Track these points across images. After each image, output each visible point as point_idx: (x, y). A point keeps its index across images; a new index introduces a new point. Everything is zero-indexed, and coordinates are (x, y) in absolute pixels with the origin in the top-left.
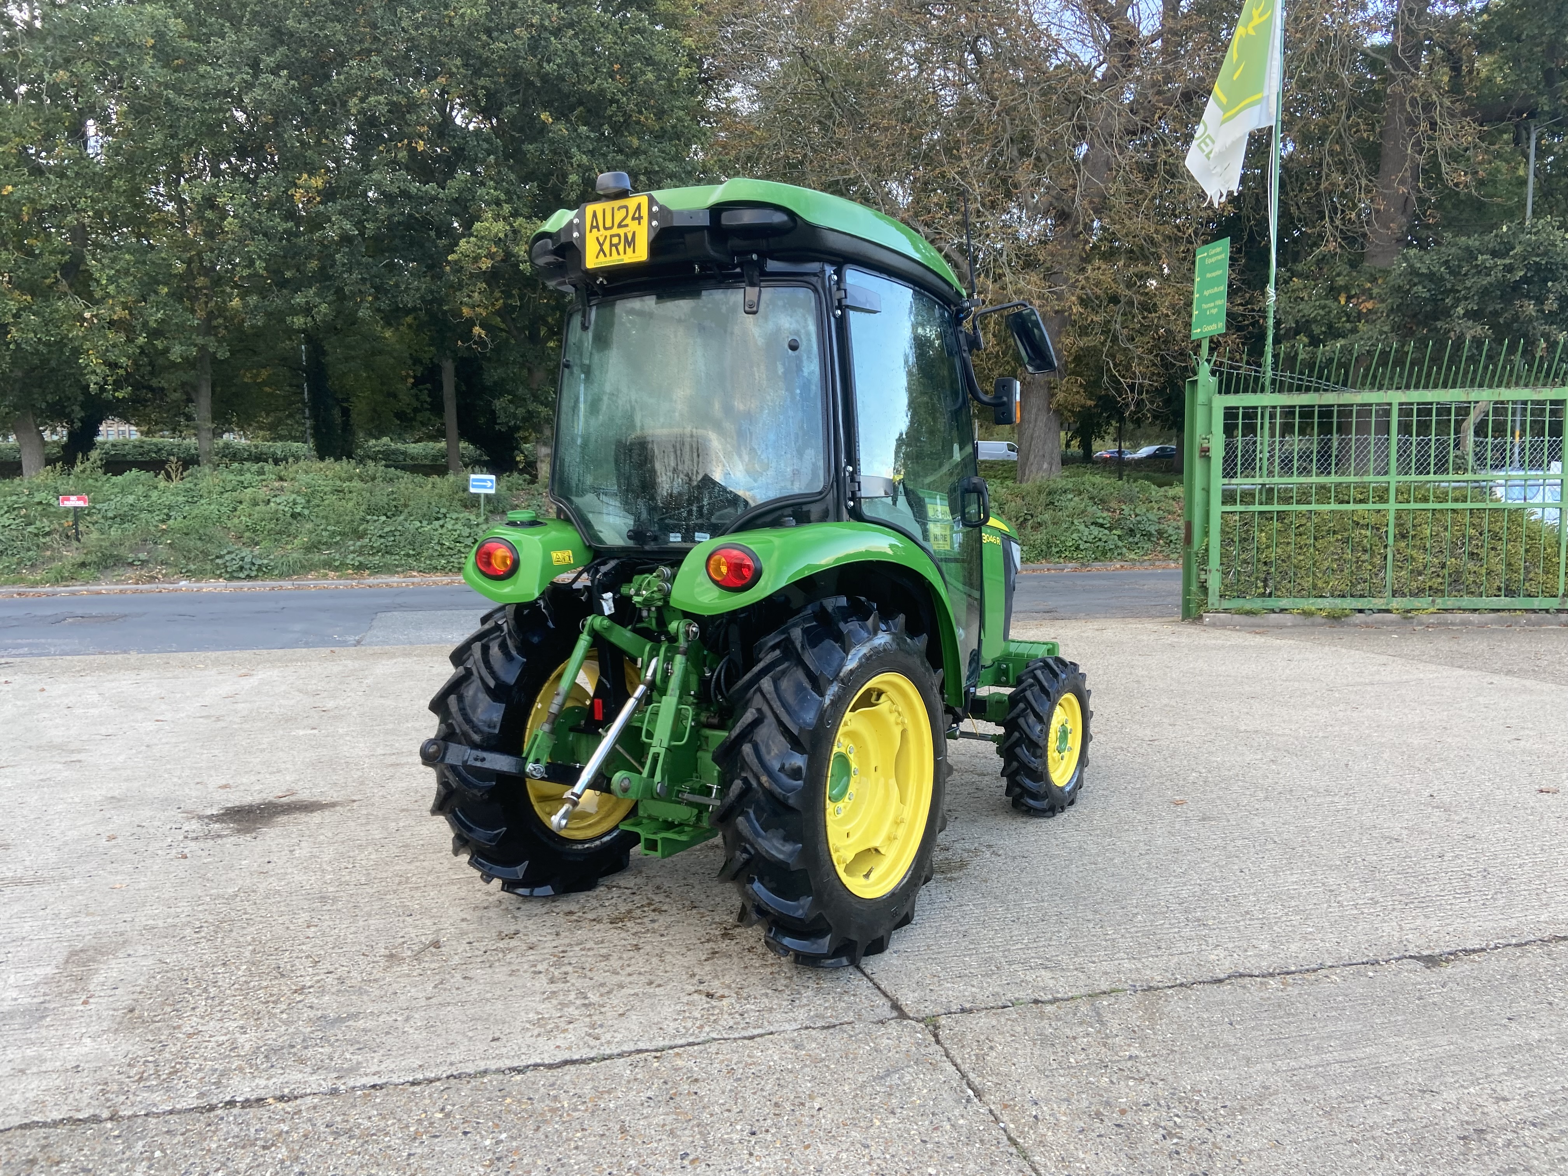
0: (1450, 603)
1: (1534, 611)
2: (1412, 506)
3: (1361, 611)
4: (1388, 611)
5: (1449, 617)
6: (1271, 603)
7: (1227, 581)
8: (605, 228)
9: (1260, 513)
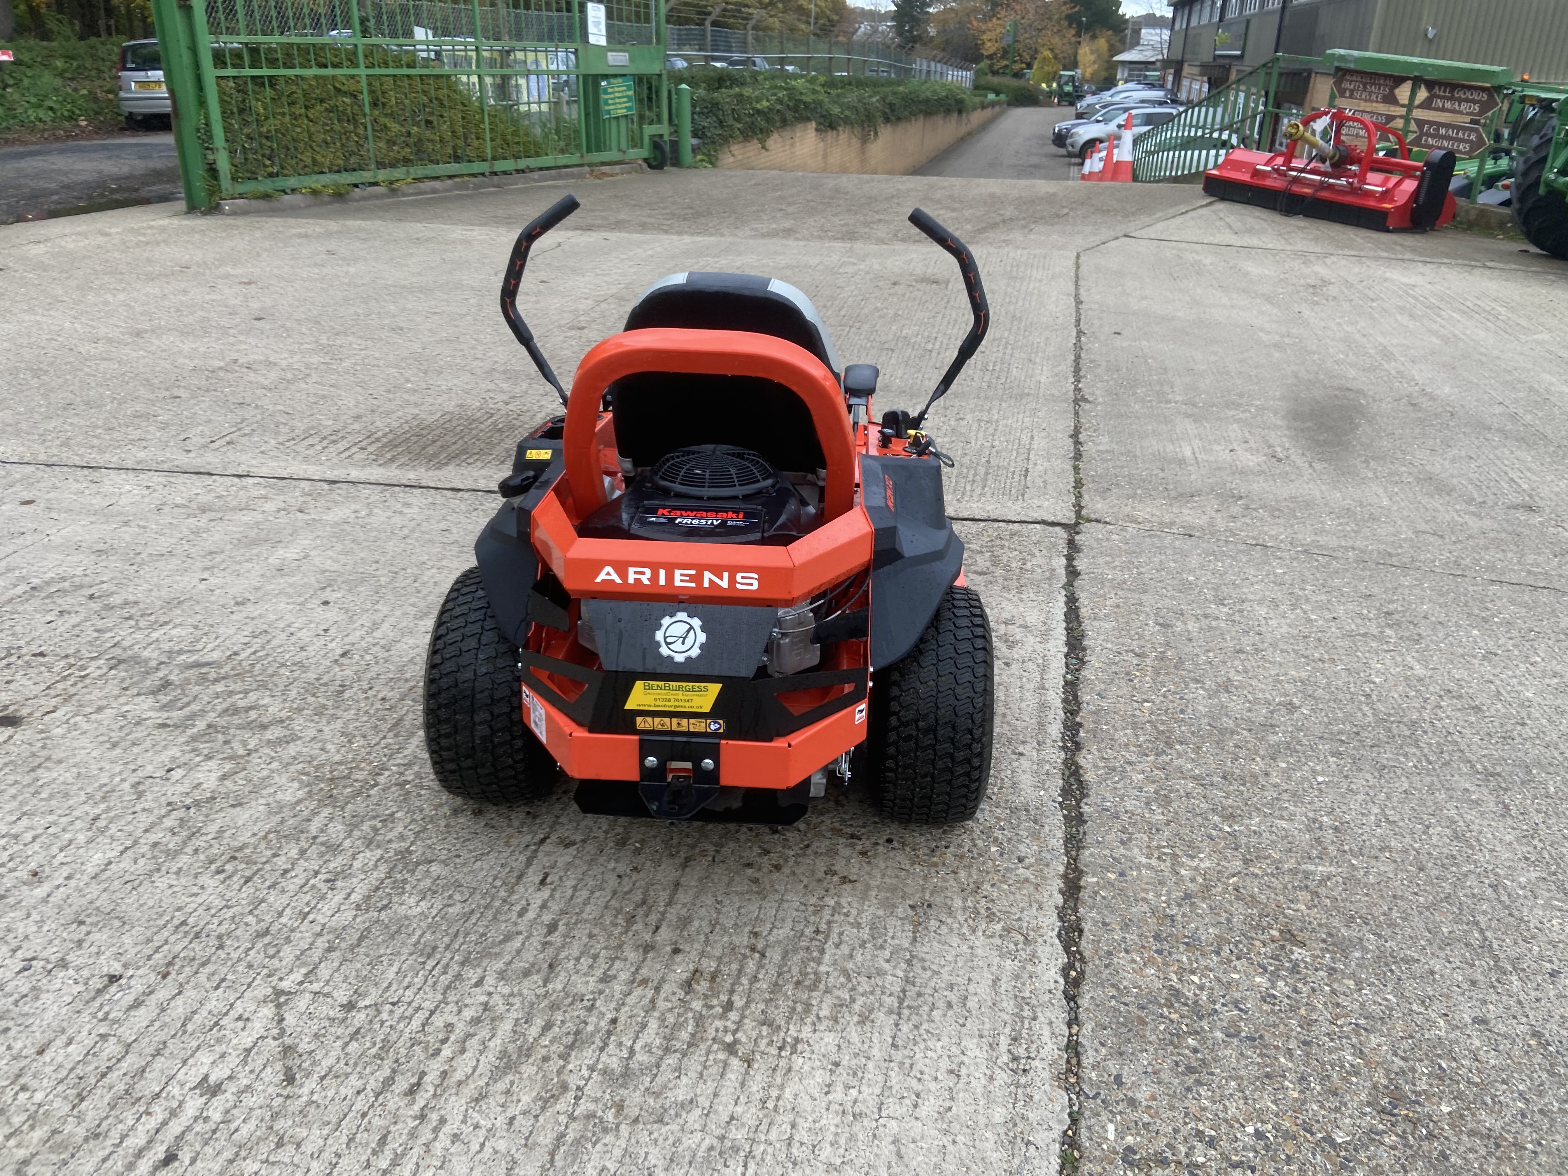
0: (418, 171)
1: (474, 175)
2: (377, 71)
3: (356, 186)
4: (376, 184)
5: (421, 185)
6: (280, 183)
7: (237, 161)
9: (253, 77)
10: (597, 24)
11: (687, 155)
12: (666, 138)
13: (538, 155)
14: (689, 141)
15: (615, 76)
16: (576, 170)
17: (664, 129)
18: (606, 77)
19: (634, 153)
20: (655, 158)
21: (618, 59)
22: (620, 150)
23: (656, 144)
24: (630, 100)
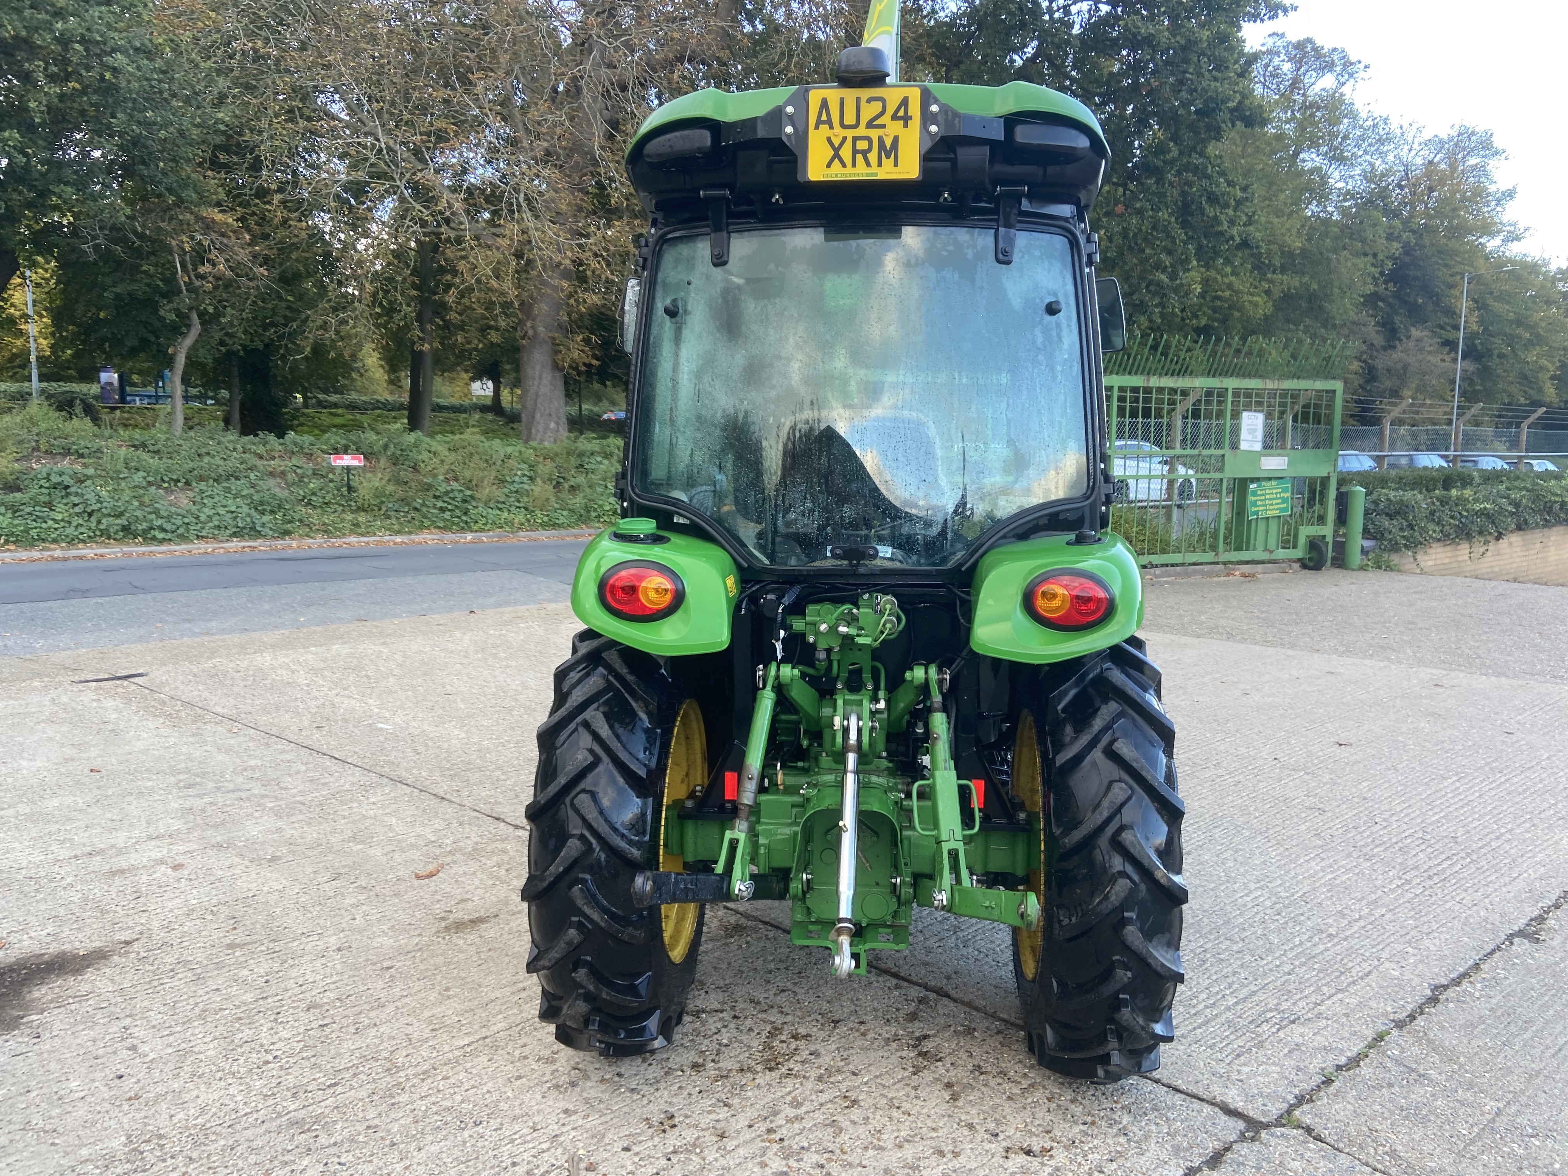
8: (843, 126)
10: (1252, 431)
11: (1355, 557)
12: (1329, 539)
13: (1164, 551)
14: (1357, 542)
15: (1270, 479)
16: (1206, 568)
17: (1327, 530)
18: (1257, 480)
19: (1281, 554)
20: (1310, 559)
21: (1274, 463)
22: (1266, 550)
23: (1315, 545)
24: (1285, 501)
